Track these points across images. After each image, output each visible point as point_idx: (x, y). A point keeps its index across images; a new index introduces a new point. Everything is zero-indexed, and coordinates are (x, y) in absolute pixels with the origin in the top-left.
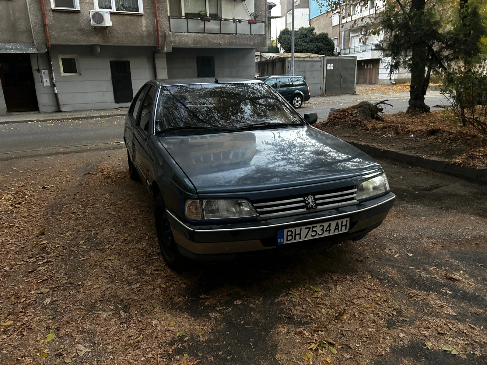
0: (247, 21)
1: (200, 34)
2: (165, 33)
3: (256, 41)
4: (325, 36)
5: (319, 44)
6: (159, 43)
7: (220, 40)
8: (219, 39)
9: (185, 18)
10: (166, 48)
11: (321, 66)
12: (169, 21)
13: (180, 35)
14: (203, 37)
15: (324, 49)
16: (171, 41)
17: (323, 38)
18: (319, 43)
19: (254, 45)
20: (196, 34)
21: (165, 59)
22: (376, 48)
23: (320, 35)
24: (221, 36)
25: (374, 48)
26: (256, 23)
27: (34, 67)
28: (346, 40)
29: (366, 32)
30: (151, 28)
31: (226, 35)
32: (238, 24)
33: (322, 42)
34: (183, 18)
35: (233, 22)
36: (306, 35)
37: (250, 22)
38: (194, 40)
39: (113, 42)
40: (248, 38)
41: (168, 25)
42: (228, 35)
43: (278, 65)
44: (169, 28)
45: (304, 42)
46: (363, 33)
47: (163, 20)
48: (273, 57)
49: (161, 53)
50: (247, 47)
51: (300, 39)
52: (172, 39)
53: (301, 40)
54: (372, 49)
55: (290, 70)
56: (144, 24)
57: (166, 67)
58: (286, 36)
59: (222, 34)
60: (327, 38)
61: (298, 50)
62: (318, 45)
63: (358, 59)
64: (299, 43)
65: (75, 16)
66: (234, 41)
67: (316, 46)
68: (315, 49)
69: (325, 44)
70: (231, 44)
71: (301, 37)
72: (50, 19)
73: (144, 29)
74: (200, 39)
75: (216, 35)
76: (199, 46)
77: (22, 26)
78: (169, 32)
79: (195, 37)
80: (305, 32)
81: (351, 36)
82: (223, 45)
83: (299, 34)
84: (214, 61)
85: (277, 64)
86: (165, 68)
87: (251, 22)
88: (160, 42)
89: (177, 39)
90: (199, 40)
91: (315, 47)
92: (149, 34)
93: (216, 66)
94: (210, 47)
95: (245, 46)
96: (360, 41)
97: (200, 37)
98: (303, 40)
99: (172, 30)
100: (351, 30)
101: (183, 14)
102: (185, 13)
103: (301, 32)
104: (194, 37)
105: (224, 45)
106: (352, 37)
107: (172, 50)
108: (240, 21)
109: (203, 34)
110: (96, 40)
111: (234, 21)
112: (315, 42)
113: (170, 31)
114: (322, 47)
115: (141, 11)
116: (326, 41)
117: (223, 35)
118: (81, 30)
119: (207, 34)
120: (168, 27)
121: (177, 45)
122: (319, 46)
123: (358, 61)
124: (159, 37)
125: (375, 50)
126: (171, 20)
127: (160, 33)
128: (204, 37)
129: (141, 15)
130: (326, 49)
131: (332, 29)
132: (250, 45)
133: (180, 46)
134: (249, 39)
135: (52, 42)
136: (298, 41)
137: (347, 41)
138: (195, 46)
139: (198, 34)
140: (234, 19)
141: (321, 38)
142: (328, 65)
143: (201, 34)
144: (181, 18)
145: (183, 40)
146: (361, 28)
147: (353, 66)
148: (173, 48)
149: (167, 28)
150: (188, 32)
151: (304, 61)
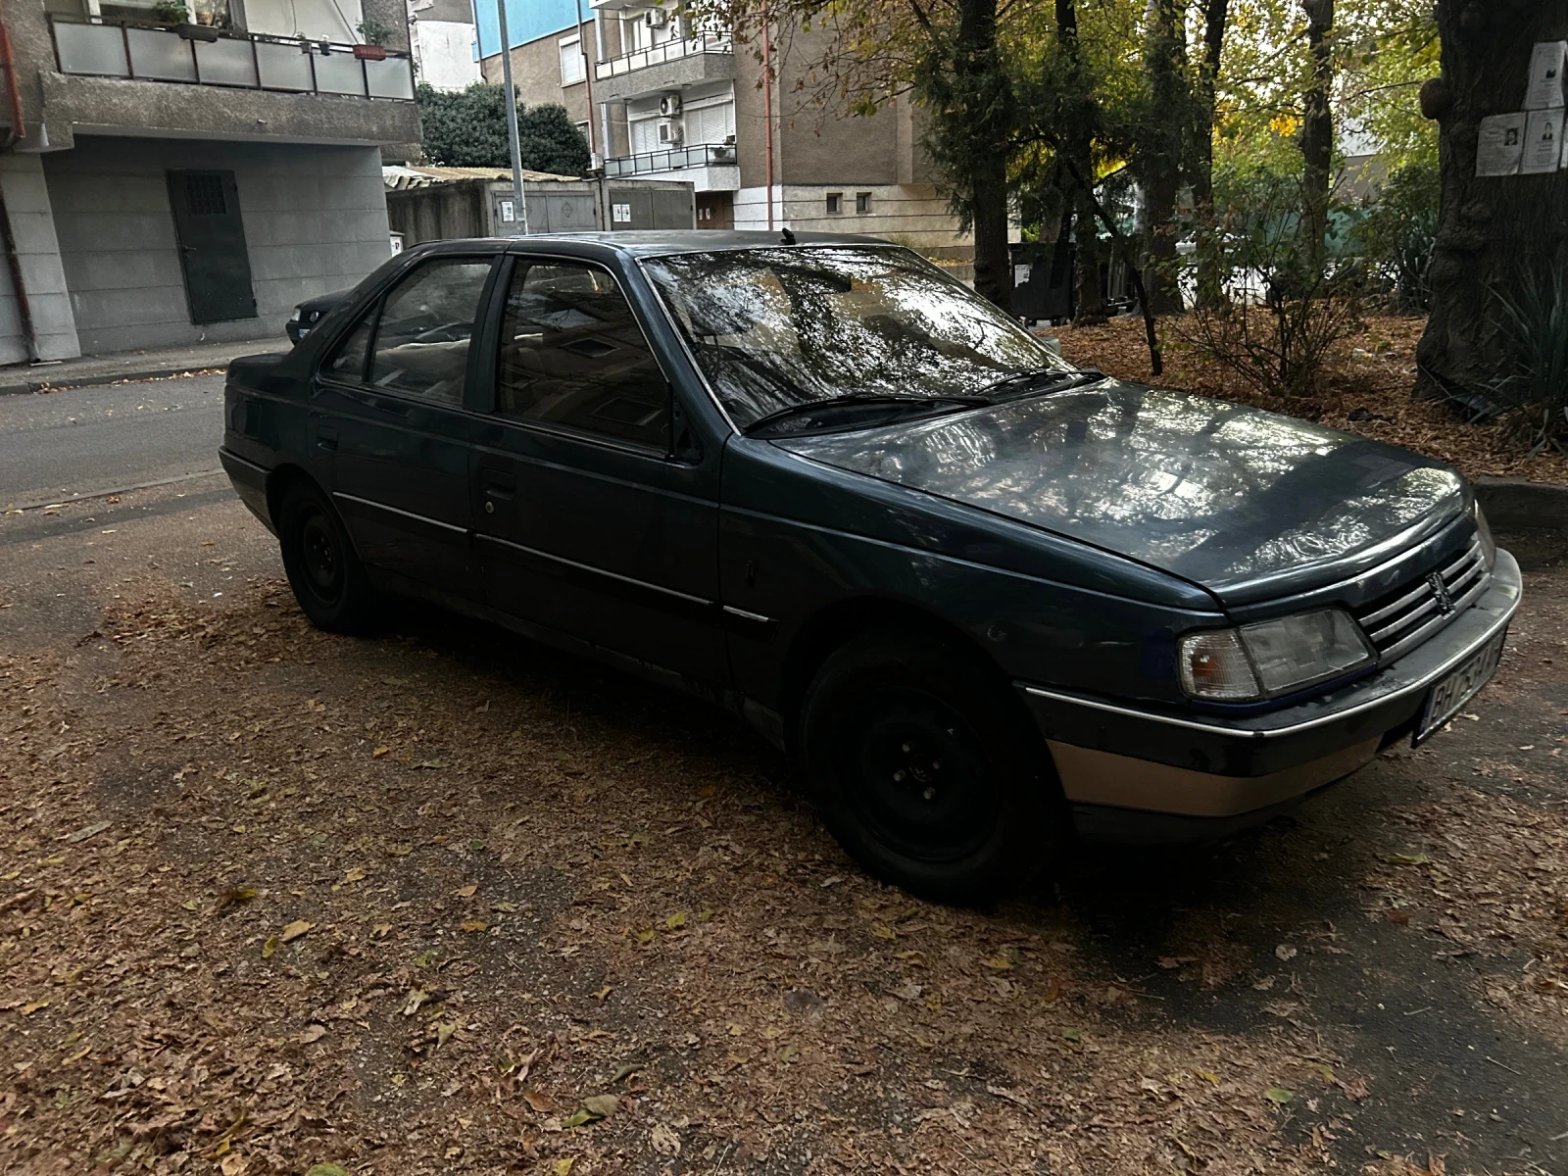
0: (351, 50)
1: (180, 88)
2: (39, 75)
3: (389, 122)
4: (558, 117)
5: (543, 141)
6: (16, 113)
7: (257, 111)
8: (254, 108)
9: (104, 24)
10: (48, 133)
11: (595, 213)
12: (52, 32)
13: (102, 87)
14: (192, 97)
15: (559, 157)
16: (65, 110)
17: (552, 122)
18: (540, 136)
19: (384, 134)
20: (166, 85)
21: (43, 177)
22: (719, 160)
23: (540, 110)
24: (260, 97)
25: (712, 156)
26: (382, 58)
28: (617, 131)
29: (679, 106)
31: (279, 96)
32: (318, 58)
33: (550, 134)
34: (94, 21)
35: (300, 51)
36: (496, 110)
37: (360, 54)
38: (159, 108)
40: (358, 108)
41: (49, 46)
42: (287, 96)
43: (457, 207)
44: (53, 58)
45: (494, 134)
46: (670, 111)
47: (25, 28)
48: (412, 179)
49: (22, 153)
50: (360, 142)
51: (480, 121)
52: (70, 101)
53: (483, 124)
54: (707, 163)
55: (500, 223)
57: (47, 206)
58: (430, 109)
59: (265, 89)
60: (565, 123)
61: (479, 158)
62: (540, 144)
63: (697, 190)
64: (477, 134)
66: (309, 117)
67: (534, 147)
68: (532, 156)
69: (561, 143)
70: (301, 126)
71: (481, 116)
74: (183, 105)
75: (241, 93)
76: (180, 131)
78: (57, 75)
79: (162, 97)
80: (491, 101)
81: (630, 119)
82: (273, 131)
83: (472, 107)
84: (236, 189)
85: (450, 201)
86: (42, 213)
87: (363, 51)
88: (21, 109)
89: (91, 100)
90: (181, 109)
91: (532, 152)
93: (244, 206)
94: (225, 134)
95: (353, 137)
96: (664, 136)
97: (183, 98)
98: (489, 127)
99: (67, 66)
100: (629, 102)
101: (95, 9)
102: (102, 6)
103: (479, 101)
104: (160, 98)
105: (276, 130)
106: (633, 122)
107: (73, 146)
108: (325, 48)
109: (193, 87)
111: (305, 45)
112: (529, 136)
113: (59, 70)
114: (552, 151)
116: (564, 132)
117: (269, 93)
119: (207, 88)
120: (48, 55)
121: (90, 127)
122: (541, 148)
123: (699, 195)
124: (17, 91)
125: (716, 164)
126: (59, 28)
127: (17, 76)
128: (197, 98)
130: (565, 157)
131: (565, 93)
132: (372, 137)
133: (106, 128)
134: (362, 112)
136: (474, 129)
137: (621, 135)
138: (164, 132)
139: (174, 87)
140: (302, 38)
141: (544, 123)
142: (616, 207)
143: (183, 86)
144: (85, 23)
145: (115, 105)
146: (665, 94)
147: (687, 212)
148: (76, 137)
149: (46, 59)
150: (131, 77)
151: (544, 194)
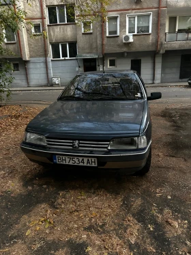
1: (184, 41)
2: (162, 42)
6: (158, 48)
9: (177, 33)
10: (162, 51)
12: (166, 36)
13: (171, 43)
14: (186, 43)
20: (181, 41)
21: (161, 57)
27: (97, 64)
30: (154, 41)
38: (180, 45)
39: (133, 50)
41: (165, 38)
47: (162, 36)
49: (159, 54)
52: (166, 46)
56: (151, 39)
65: (116, 39)
72: (105, 41)
73: (150, 41)
77: (94, 46)
78: (165, 42)
86: (160, 62)
89: (169, 45)
90: (183, 45)
92: (153, 44)
94: (190, 48)
97: (184, 43)
99: (167, 40)
101: (177, 30)
104: (180, 43)
109: (186, 41)
110: (125, 49)
115: (150, 32)
118: (118, 45)
119: (189, 41)
121: (169, 49)
124: (158, 45)
127: (159, 43)
129: (150, 34)
135: (105, 52)
138: (180, 49)
144: (174, 33)
145: (173, 46)
149: (164, 40)
150: (176, 41)
